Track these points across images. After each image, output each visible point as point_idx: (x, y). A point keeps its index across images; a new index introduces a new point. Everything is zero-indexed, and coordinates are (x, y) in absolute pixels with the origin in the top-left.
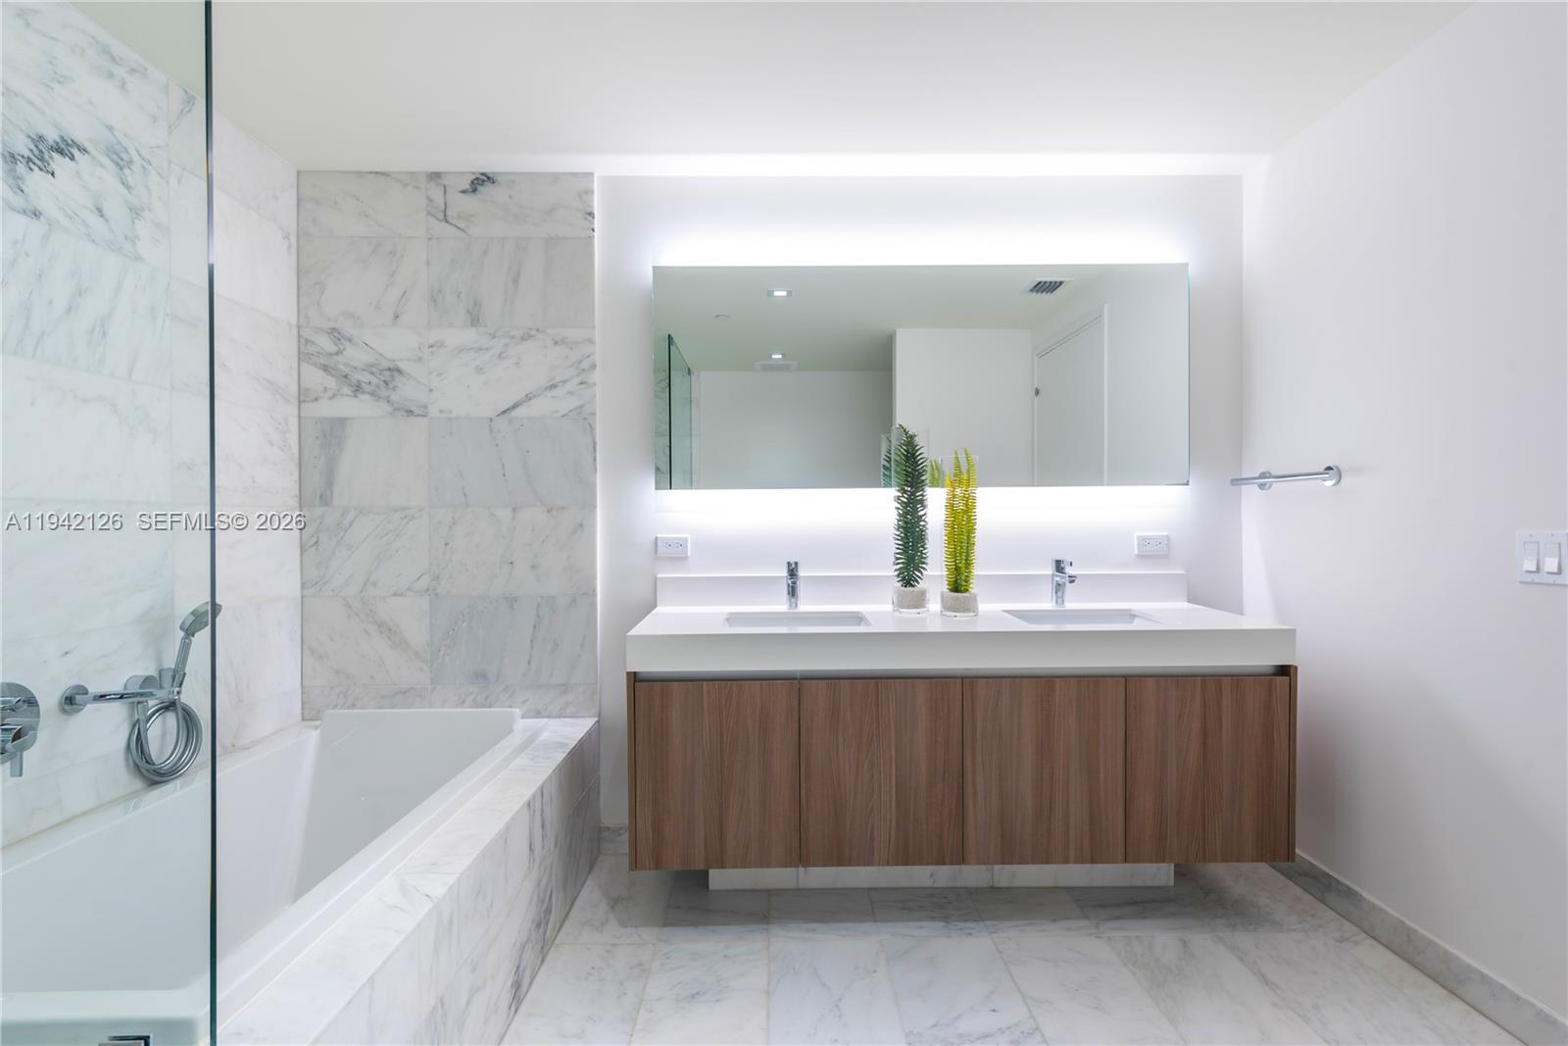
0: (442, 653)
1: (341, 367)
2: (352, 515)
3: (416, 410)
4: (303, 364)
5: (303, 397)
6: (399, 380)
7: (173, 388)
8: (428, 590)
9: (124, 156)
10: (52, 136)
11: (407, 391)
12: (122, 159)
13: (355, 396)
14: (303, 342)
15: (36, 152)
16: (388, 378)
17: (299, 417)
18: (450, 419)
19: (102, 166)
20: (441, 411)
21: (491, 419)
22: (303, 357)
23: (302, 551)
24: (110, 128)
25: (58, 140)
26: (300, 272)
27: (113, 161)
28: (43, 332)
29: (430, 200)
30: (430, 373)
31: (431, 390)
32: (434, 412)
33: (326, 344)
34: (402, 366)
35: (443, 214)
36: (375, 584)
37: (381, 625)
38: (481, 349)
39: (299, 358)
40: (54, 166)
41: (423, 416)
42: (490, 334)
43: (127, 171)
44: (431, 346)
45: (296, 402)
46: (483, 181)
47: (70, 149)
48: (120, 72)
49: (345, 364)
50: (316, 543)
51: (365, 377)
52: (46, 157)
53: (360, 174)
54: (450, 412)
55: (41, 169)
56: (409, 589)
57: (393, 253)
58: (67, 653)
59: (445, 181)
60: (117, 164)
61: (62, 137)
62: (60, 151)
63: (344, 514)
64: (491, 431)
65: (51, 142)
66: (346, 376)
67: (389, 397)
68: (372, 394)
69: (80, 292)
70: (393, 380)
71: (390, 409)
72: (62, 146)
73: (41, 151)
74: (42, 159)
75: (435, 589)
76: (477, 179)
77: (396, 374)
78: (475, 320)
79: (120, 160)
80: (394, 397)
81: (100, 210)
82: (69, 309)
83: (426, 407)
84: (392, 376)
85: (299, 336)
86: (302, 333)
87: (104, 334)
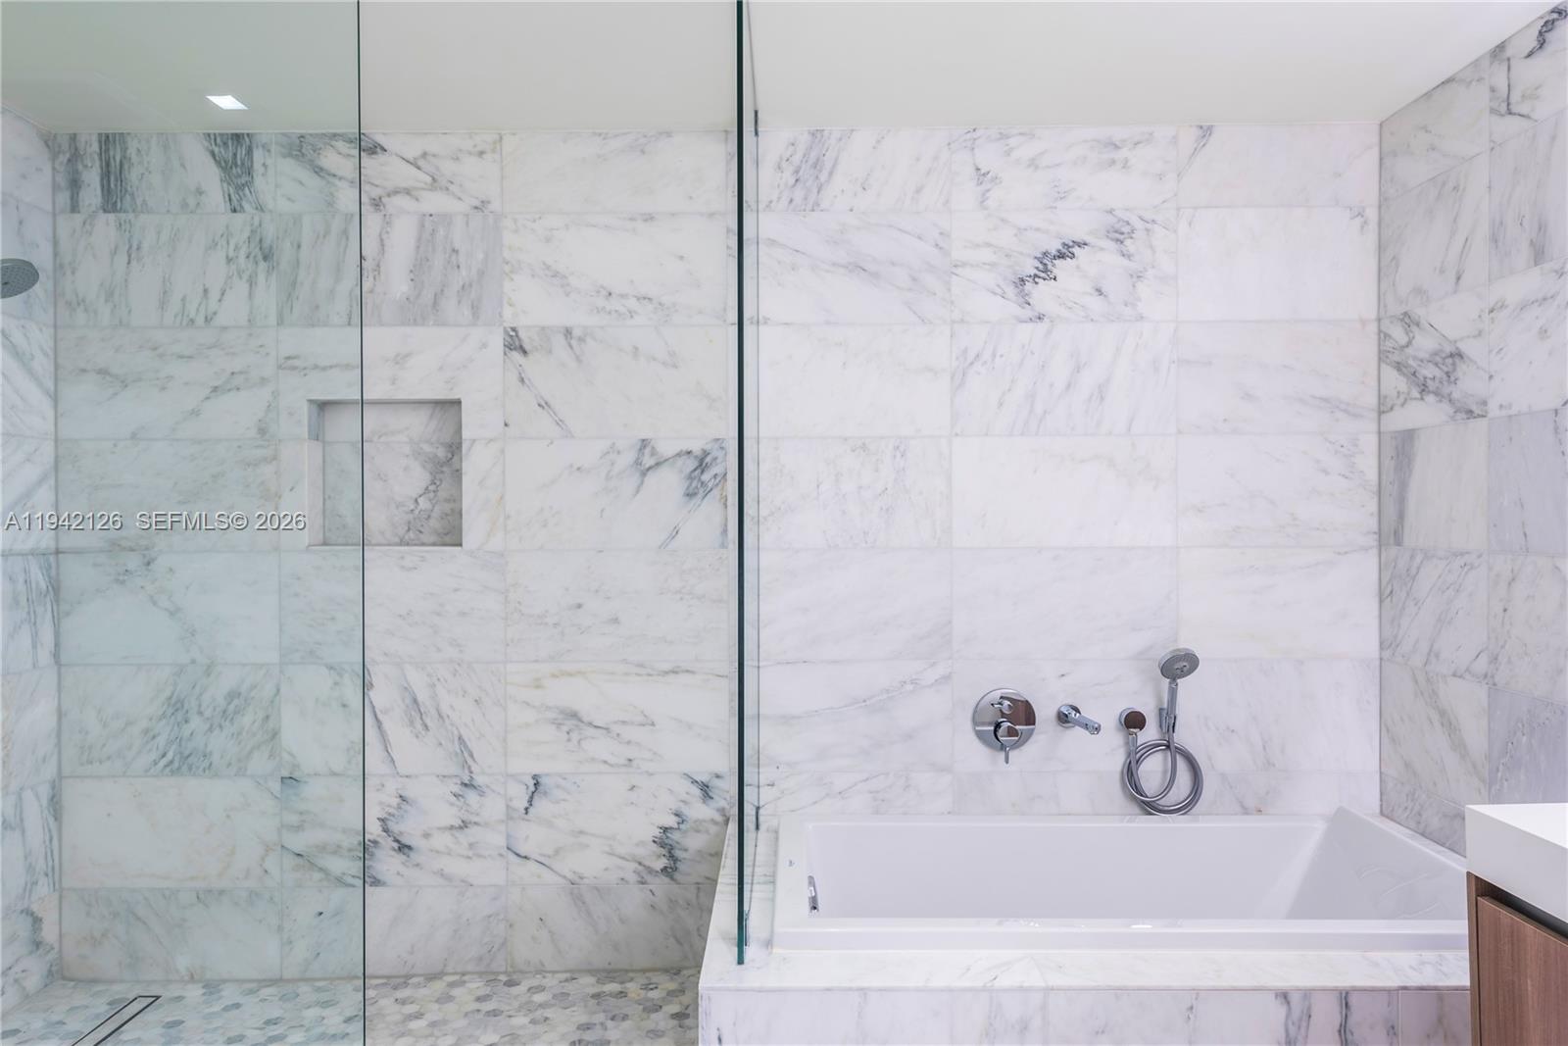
0: (1500, 774)
1: (1411, 362)
2: (1418, 559)
3: (1477, 411)
4: (1383, 366)
5: (1383, 409)
6: (1462, 368)
7: (1179, 432)
8: (1486, 676)
9: (1126, 229)
10: (1054, 246)
11: (1469, 384)
12: (1122, 233)
13: (1422, 399)
14: (1383, 336)
15: (1041, 267)
16: (1450, 368)
17: (1379, 433)
18: (1510, 417)
19: (1102, 249)
20: (1501, 406)
21: (1556, 412)
22: (1382, 356)
23: (1381, 601)
24: (1111, 212)
25: (1061, 248)
26: (1381, 248)
27: (1112, 240)
28: (1045, 412)
29: (1493, 90)
30: (1490, 351)
31: (1491, 377)
32: (1493, 409)
33: (1398, 334)
34: (1463, 347)
35: (1504, 105)
36: (1437, 656)
37: (1442, 713)
38: (1545, 299)
39: (1380, 359)
40: (1055, 271)
41: (1483, 416)
42: (1556, 272)
43: (1128, 242)
44: (1491, 311)
45: (1375, 415)
46: (1553, 21)
47: (1070, 250)
48: (1124, 153)
49: (1415, 358)
50: (1391, 592)
51: (1429, 371)
52: (1050, 267)
53: (1428, 95)
54: (1510, 406)
55: (1044, 279)
56: (1467, 670)
57: (1456, 188)
58: (1063, 675)
59: (1509, 52)
60: (1117, 240)
61: (1064, 244)
62: (1061, 256)
63: (1412, 557)
64: (1556, 430)
65: (1054, 252)
66: (1414, 374)
67: (1450, 395)
68: (1436, 393)
69: (1078, 369)
70: (1454, 370)
71: (1451, 411)
72: (1064, 251)
73: (1045, 264)
74: (1046, 271)
75: (1493, 677)
76: (1546, 22)
77: (1457, 360)
78: (1539, 255)
79: (1118, 235)
80: (1455, 395)
81: (1099, 292)
82: (1069, 386)
83: (1485, 403)
84: (1454, 364)
85: (1380, 331)
86: (1382, 328)
87: (1102, 399)
